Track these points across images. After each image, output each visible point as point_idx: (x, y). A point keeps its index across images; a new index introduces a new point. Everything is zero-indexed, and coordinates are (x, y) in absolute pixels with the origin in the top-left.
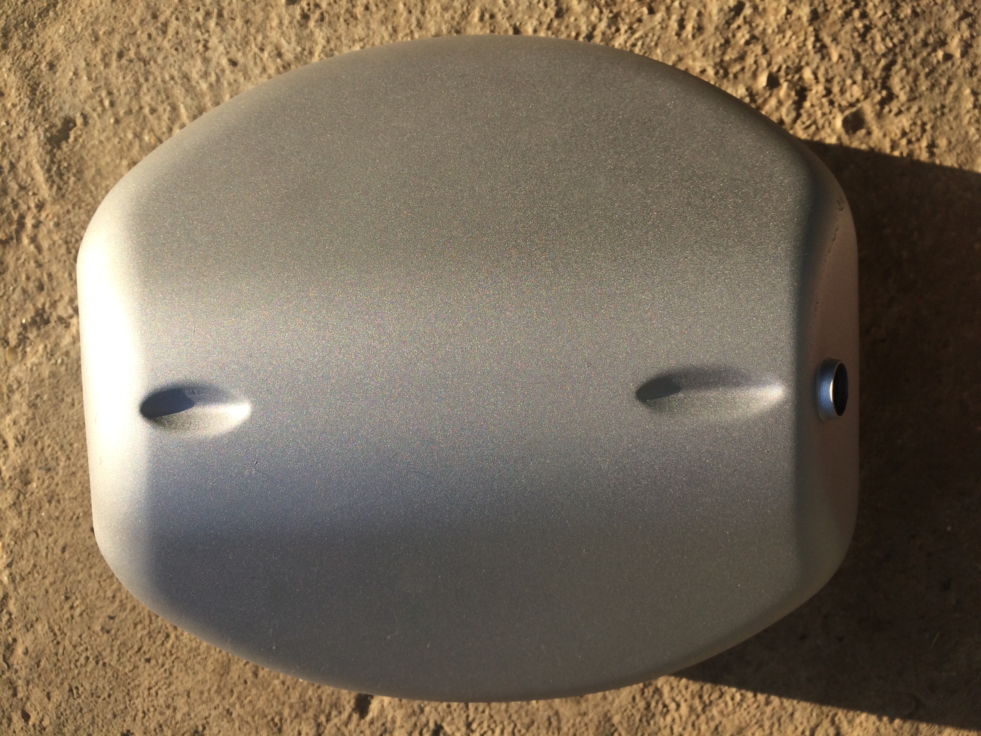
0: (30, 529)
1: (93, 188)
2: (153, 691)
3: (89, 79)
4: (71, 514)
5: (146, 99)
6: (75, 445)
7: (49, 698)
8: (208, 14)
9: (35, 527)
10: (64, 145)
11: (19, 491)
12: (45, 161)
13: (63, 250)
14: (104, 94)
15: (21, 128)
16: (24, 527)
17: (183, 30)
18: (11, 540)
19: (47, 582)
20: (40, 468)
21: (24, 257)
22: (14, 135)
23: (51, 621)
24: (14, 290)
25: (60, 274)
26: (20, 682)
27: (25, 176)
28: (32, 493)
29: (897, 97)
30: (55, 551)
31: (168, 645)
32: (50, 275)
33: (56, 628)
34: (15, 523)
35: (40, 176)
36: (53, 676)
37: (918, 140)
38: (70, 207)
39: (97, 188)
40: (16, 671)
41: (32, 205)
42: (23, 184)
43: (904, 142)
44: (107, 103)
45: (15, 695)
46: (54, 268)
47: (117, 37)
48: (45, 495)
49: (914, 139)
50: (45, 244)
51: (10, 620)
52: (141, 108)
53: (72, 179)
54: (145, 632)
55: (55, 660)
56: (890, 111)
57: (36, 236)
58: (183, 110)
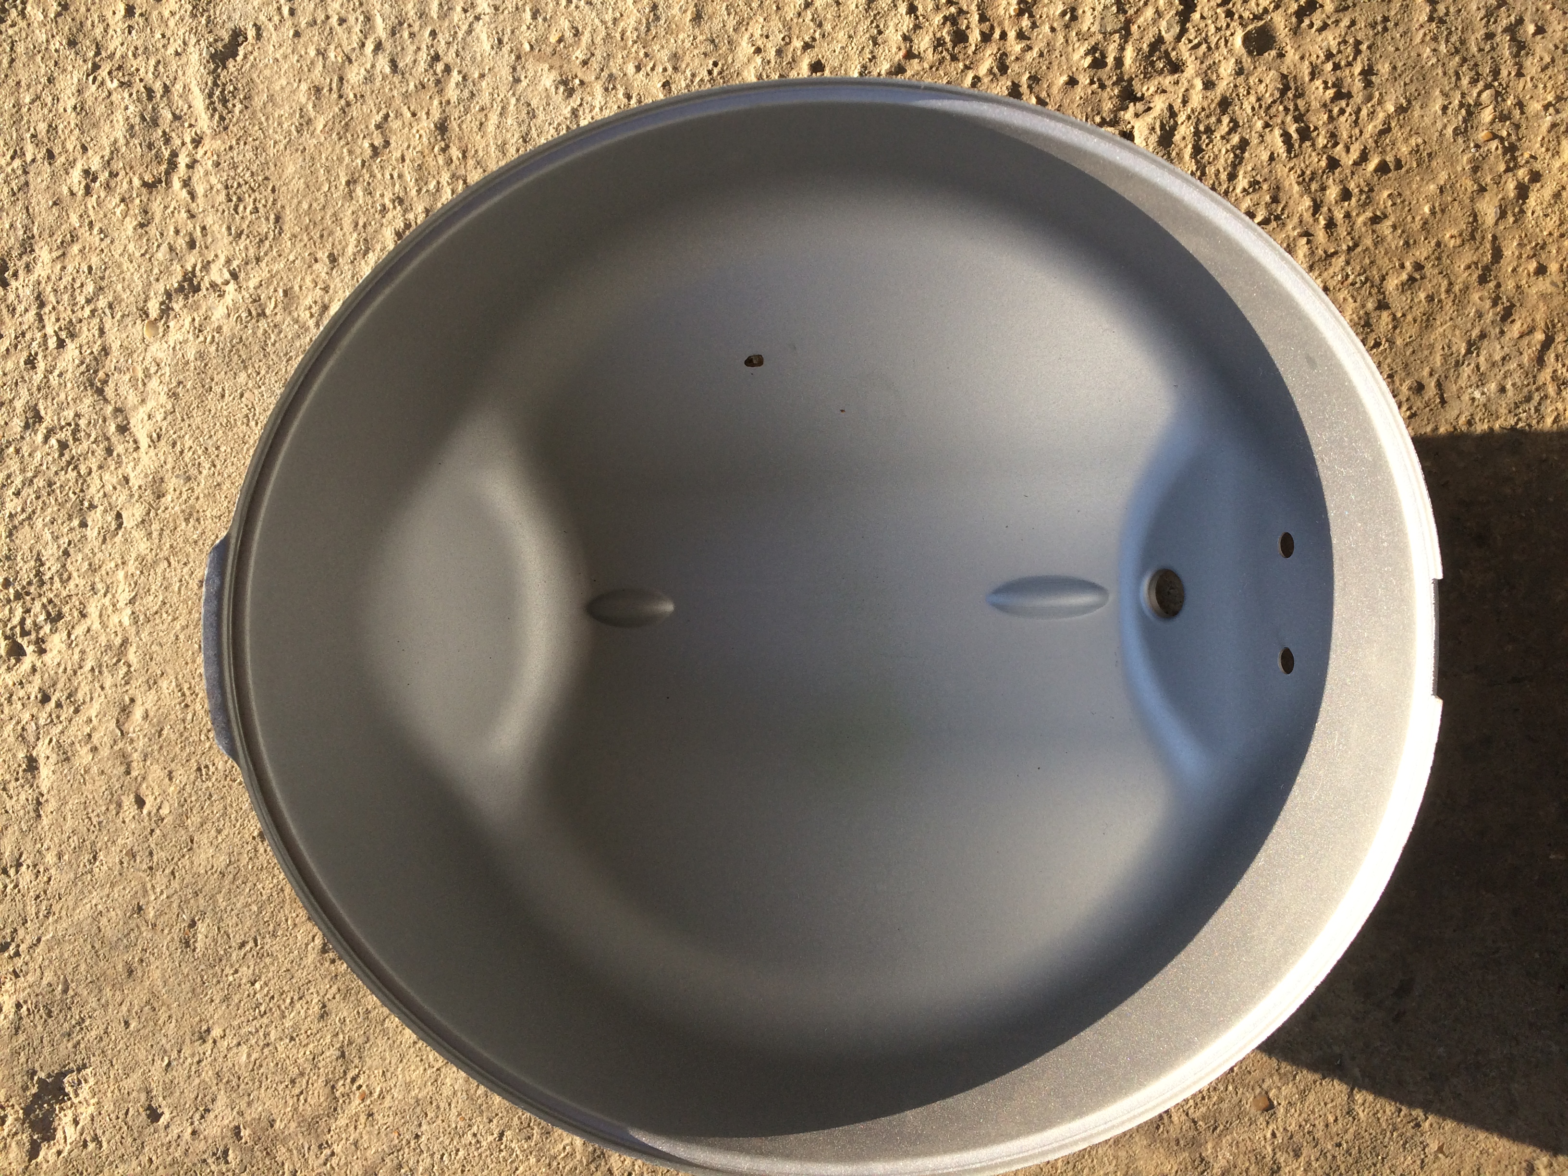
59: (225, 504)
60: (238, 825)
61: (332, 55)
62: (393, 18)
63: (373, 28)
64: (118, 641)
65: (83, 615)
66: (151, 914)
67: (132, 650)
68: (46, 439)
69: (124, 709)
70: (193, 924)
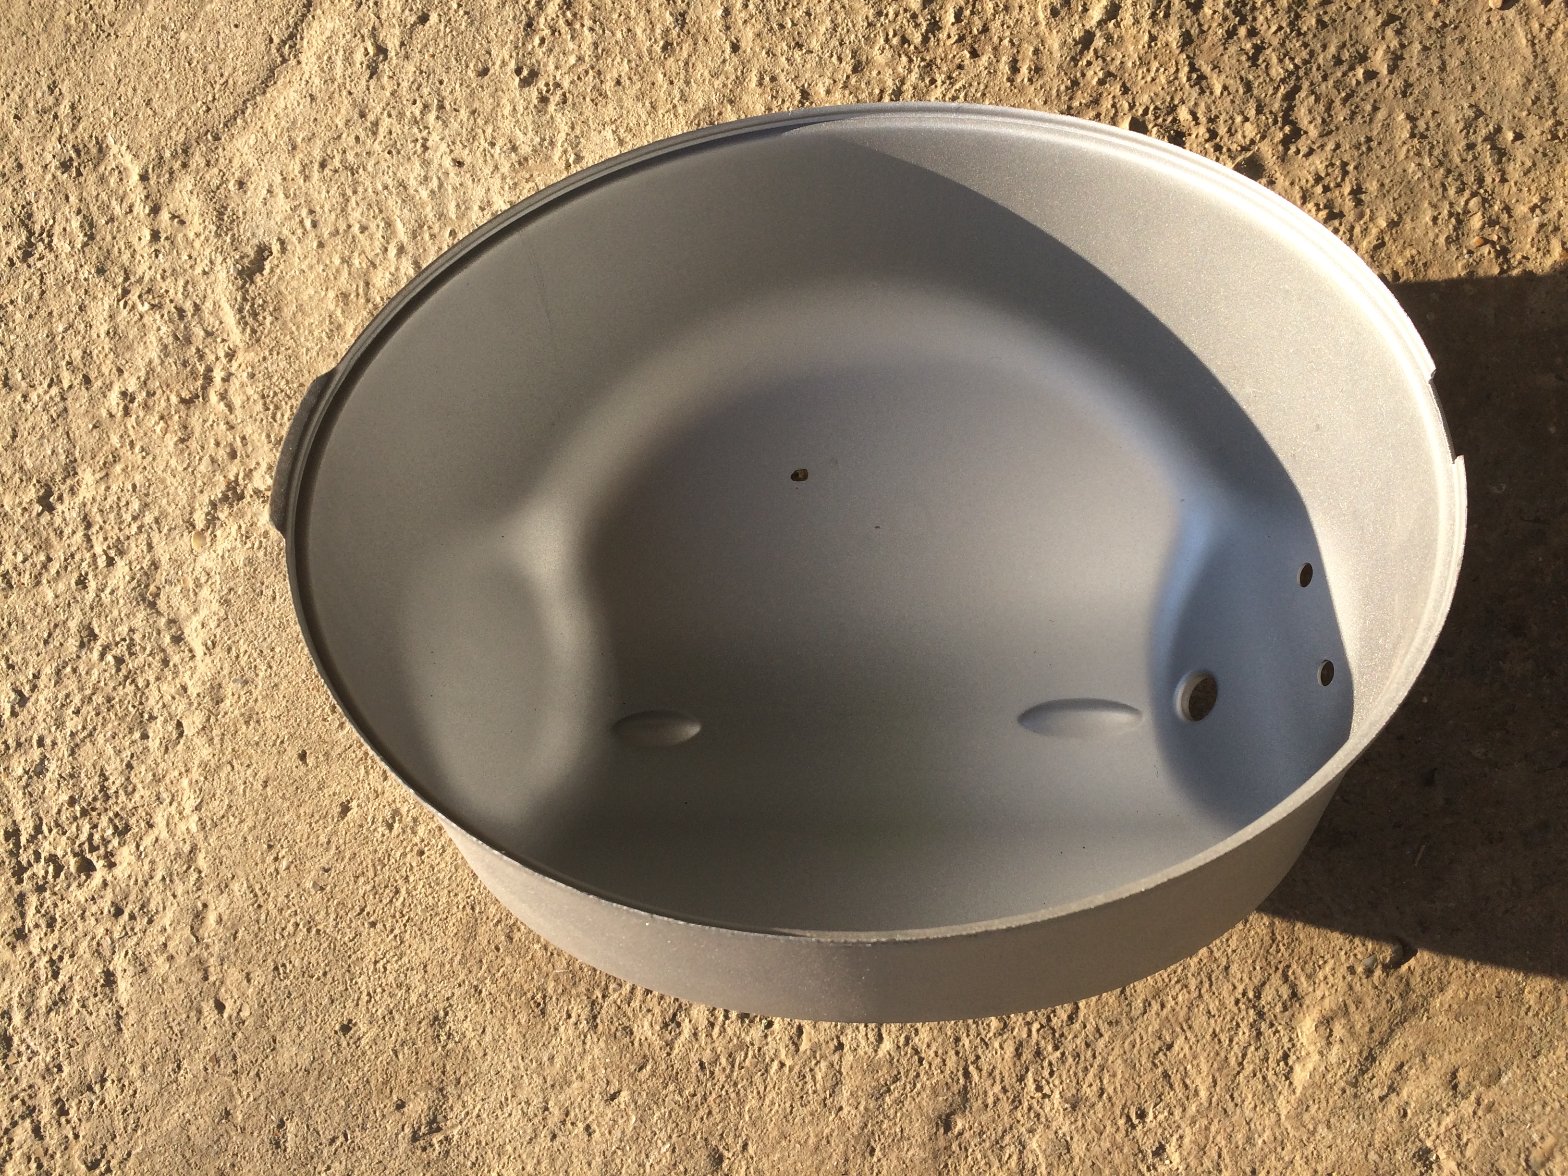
0: (224, 760)
1: (294, 328)
2: (380, 965)
3: (287, 196)
4: (274, 738)
5: (355, 215)
6: (277, 650)
7: (249, 981)
8: (426, 106)
9: (228, 757)
10: (258, 278)
11: (209, 710)
12: (236, 299)
13: (259, 407)
14: (304, 212)
15: (207, 261)
16: (216, 758)
17: (397, 129)
18: (200, 774)
19: (245, 827)
20: (235, 681)
21: (212, 417)
22: (198, 270)
23: (251, 878)
24: (200, 459)
25: (256, 437)
26: (212, 961)
27: (212, 320)
28: (226, 713)
29: (1306, 133)
30: (255, 787)
31: (398, 904)
32: (243, 438)
33: (257, 887)
34: (205, 752)
35: (230, 317)
36: (253, 950)
37: (1338, 185)
38: (267, 354)
39: (298, 328)
40: (208, 946)
41: (221, 354)
42: (209, 329)
43: (1319, 189)
44: (308, 224)
45: (206, 978)
46: (248, 430)
47: (319, 143)
48: (242, 715)
49: (1332, 185)
50: (237, 401)
51: (199, 878)
52: (349, 226)
53: (269, 319)
54: (369, 887)
55: (256, 930)
56: (1298, 152)
57: (226, 391)
58: (399, 225)
59: (284, 703)
60: (319, 1020)
61: (356, 262)
62: (413, 222)
63: (394, 233)
64: (187, 848)
65: (150, 826)
66: (239, 1117)
67: (201, 856)
68: (102, 656)
69: (197, 916)
70: (281, 1124)
